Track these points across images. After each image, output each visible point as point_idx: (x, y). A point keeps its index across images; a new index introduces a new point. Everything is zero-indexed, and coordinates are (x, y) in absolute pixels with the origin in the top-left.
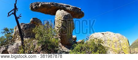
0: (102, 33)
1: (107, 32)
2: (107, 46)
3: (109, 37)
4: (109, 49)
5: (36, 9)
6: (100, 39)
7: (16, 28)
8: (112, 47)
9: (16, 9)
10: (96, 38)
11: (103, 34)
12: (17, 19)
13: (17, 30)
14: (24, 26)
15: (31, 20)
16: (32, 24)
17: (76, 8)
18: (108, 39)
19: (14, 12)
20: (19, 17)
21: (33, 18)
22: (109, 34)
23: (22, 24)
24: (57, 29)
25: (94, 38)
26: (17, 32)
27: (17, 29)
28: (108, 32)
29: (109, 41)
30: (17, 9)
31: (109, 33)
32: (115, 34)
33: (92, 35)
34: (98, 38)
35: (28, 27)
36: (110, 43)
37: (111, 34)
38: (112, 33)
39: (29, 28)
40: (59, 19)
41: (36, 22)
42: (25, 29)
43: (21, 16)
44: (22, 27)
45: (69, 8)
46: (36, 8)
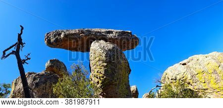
0: (181, 63)
1: (190, 58)
2: (200, 87)
3: (198, 66)
4: (206, 91)
5: (56, 42)
6: (181, 77)
7: (16, 84)
8: (210, 85)
9: (20, 42)
10: (174, 78)
11: (183, 64)
12: (20, 63)
13: (18, 87)
14: (35, 79)
15: (48, 64)
16: (50, 74)
17: (123, 33)
18: (198, 70)
19: (15, 50)
20: (24, 60)
21: (51, 61)
22: (196, 59)
23: (30, 74)
24: (97, 80)
25: (170, 79)
26: (19, 92)
27: (20, 85)
28: (192, 57)
29: (200, 75)
30: (22, 44)
31: (196, 57)
32: (207, 55)
33: (164, 74)
34: (178, 77)
35: (43, 80)
36: (205, 78)
37: (200, 59)
38: (200, 57)
39: (45, 82)
40: (97, 59)
41: (56, 69)
42: (37, 84)
43: (29, 59)
44: (29, 81)
45: (111, 35)
46: (57, 40)
